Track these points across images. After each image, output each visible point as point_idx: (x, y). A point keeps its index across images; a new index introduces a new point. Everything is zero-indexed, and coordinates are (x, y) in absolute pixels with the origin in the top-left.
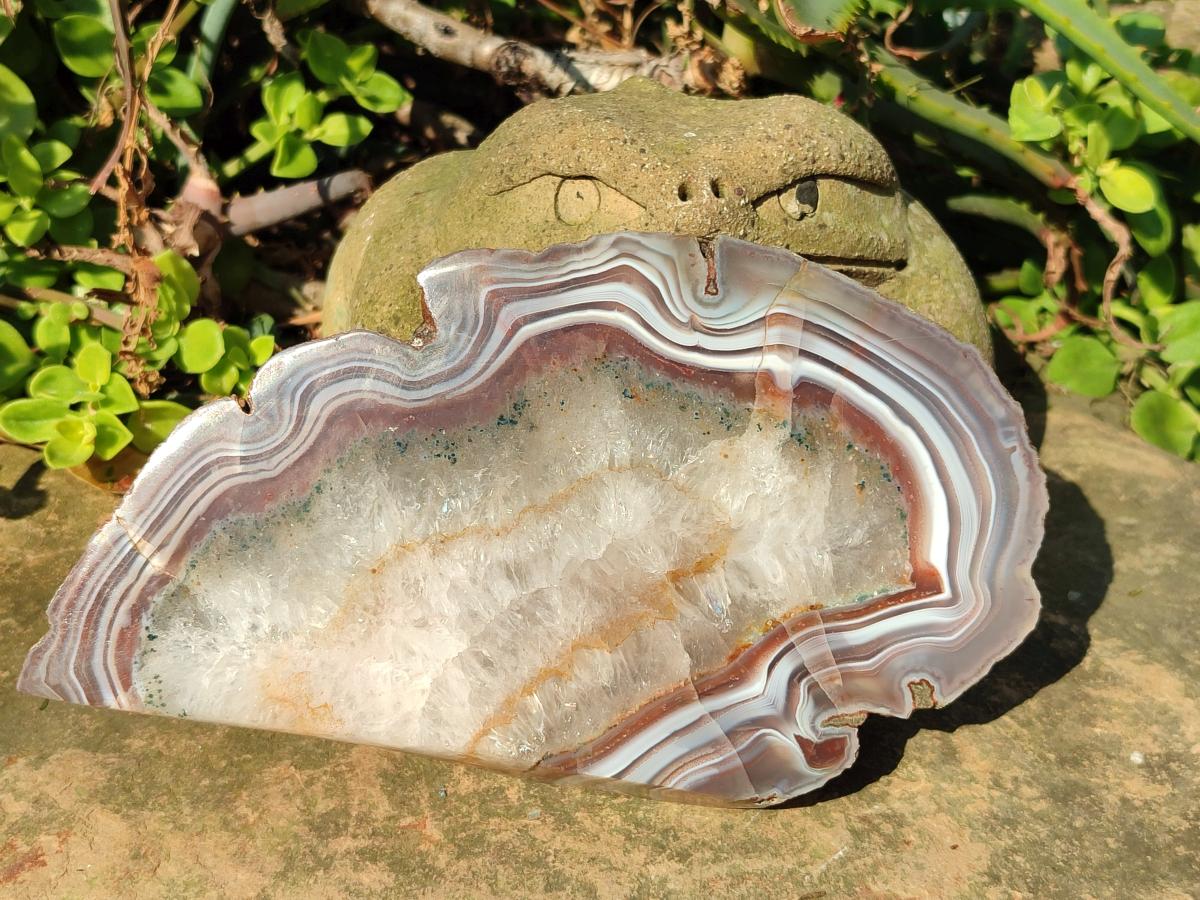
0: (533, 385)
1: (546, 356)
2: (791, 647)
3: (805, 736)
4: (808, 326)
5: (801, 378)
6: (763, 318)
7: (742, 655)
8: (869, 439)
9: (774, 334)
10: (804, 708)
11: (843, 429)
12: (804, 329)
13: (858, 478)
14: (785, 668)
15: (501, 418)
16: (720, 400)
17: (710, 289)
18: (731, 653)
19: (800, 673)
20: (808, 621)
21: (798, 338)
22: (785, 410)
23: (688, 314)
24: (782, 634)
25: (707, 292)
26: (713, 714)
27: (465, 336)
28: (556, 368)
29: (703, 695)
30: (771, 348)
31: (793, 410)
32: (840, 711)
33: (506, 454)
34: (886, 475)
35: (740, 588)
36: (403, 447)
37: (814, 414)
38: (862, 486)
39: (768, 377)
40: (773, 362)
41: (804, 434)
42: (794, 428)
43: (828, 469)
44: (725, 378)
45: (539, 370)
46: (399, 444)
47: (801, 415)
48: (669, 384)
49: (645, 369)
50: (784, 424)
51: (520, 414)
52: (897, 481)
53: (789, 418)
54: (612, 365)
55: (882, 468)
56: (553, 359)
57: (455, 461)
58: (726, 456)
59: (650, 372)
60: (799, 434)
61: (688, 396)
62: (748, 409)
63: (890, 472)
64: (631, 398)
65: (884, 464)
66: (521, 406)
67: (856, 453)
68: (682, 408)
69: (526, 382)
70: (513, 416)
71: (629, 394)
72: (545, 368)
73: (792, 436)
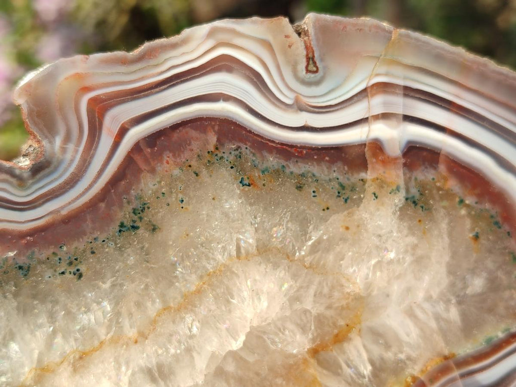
0: (148, 185)
1: (158, 156)
4: (410, 92)
5: (409, 142)
6: (365, 90)
8: (477, 191)
9: (377, 104)
11: (453, 184)
12: (406, 95)
13: (472, 229)
15: (122, 225)
16: (334, 173)
17: (312, 68)
20: (443, 371)
21: (400, 104)
22: (397, 176)
23: (292, 96)
25: (308, 71)
27: (71, 147)
28: (168, 166)
30: (377, 117)
31: (405, 174)
33: (131, 260)
34: (496, 223)
35: (377, 351)
36: (25, 270)
37: (425, 175)
38: (477, 237)
39: (377, 146)
40: (380, 131)
41: (417, 196)
42: (407, 191)
43: (444, 225)
44: (335, 153)
45: (153, 171)
46: (21, 268)
47: (413, 178)
48: (283, 166)
49: (258, 155)
50: (398, 189)
51: (141, 218)
52: (506, 227)
53: (401, 183)
54: (225, 156)
55: (492, 217)
56: (165, 158)
57: (80, 276)
58: (347, 228)
59: (263, 158)
60: (413, 197)
61: (303, 175)
62: (362, 180)
63: (499, 219)
64: (249, 185)
65: (493, 212)
66: (140, 210)
67: (468, 206)
68: (299, 188)
69: (142, 185)
70: (134, 222)
71: (246, 182)
72: (159, 169)
73: (407, 199)
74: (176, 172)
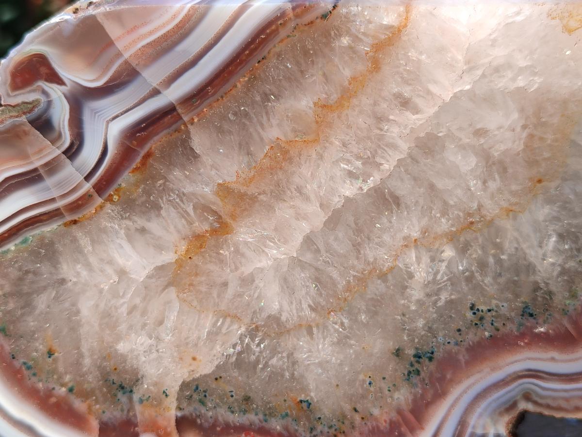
0: (403, 396)
2: (87, 178)
3: (55, 86)
7: (139, 159)
8: (53, 400)
10: (61, 114)
11: (79, 405)
13: (55, 361)
14: (90, 154)
15: (431, 359)
18: (151, 161)
19: (72, 152)
20: (76, 206)
22: (143, 414)
24: (100, 188)
26: (155, 92)
27: (479, 431)
29: (169, 111)
31: (135, 416)
32: (24, 119)
33: (420, 323)
34: (29, 368)
36: (527, 313)
37: (114, 415)
38: (50, 353)
41: (120, 395)
42: (131, 400)
43: (87, 361)
45: (399, 412)
46: (531, 315)
47: (125, 412)
48: (266, 421)
49: (292, 431)
50: (141, 401)
51: (412, 365)
52: (17, 364)
53: (138, 408)
54: (326, 429)
55: (34, 375)
56: (388, 426)
57: (472, 308)
58: (194, 359)
59: (286, 428)
60: (124, 393)
61: (245, 412)
62: (180, 409)
63: (26, 373)
64: (301, 401)
65: (34, 379)
66: (412, 374)
67: (62, 385)
68: (247, 399)
69: (411, 398)
70: (418, 362)
71: (304, 405)
72: (394, 415)
73: (131, 391)
74: (376, 412)
